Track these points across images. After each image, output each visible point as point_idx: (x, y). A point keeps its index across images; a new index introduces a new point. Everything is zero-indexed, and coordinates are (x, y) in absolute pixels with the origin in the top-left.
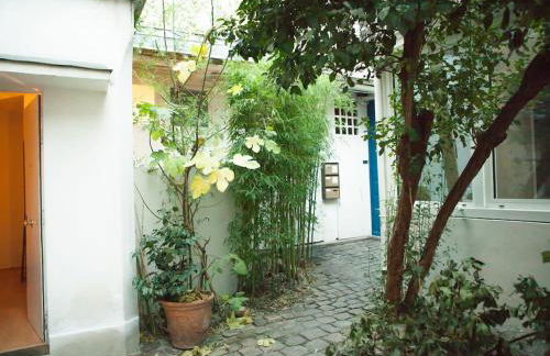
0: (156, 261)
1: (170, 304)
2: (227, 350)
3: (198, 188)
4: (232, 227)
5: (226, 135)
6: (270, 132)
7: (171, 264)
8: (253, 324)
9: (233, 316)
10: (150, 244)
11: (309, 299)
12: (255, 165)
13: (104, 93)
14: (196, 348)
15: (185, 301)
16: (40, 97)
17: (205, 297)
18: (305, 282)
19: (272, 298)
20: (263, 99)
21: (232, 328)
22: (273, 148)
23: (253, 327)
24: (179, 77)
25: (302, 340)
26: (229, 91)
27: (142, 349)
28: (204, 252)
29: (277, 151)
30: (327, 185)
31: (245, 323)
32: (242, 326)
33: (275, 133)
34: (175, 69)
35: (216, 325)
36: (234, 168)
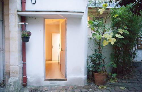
0: (93, 62)
1: (96, 73)
2: (111, 88)
3: (105, 43)
4: (112, 54)
5: (111, 29)
6: (126, 28)
7: (96, 63)
8: (118, 82)
9: (112, 79)
10: (91, 58)
11: (134, 77)
12: (122, 37)
13: (81, 18)
14: (102, 86)
15: (100, 73)
16: (66, 20)
17: (105, 73)
18: (132, 72)
19: (123, 76)
20: (123, 18)
21: (111, 82)
22: (127, 32)
23: (118, 83)
24: (100, 13)
25: (135, 90)
26: (114, 16)
27: (88, 84)
28: (104, 61)
29: (128, 33)
30: (139, 44)
31: (115, 81)
32: (114, 82)
33: (127, 28)
34: (99, 11)
35: (107, 81)
36: (116, 38)
